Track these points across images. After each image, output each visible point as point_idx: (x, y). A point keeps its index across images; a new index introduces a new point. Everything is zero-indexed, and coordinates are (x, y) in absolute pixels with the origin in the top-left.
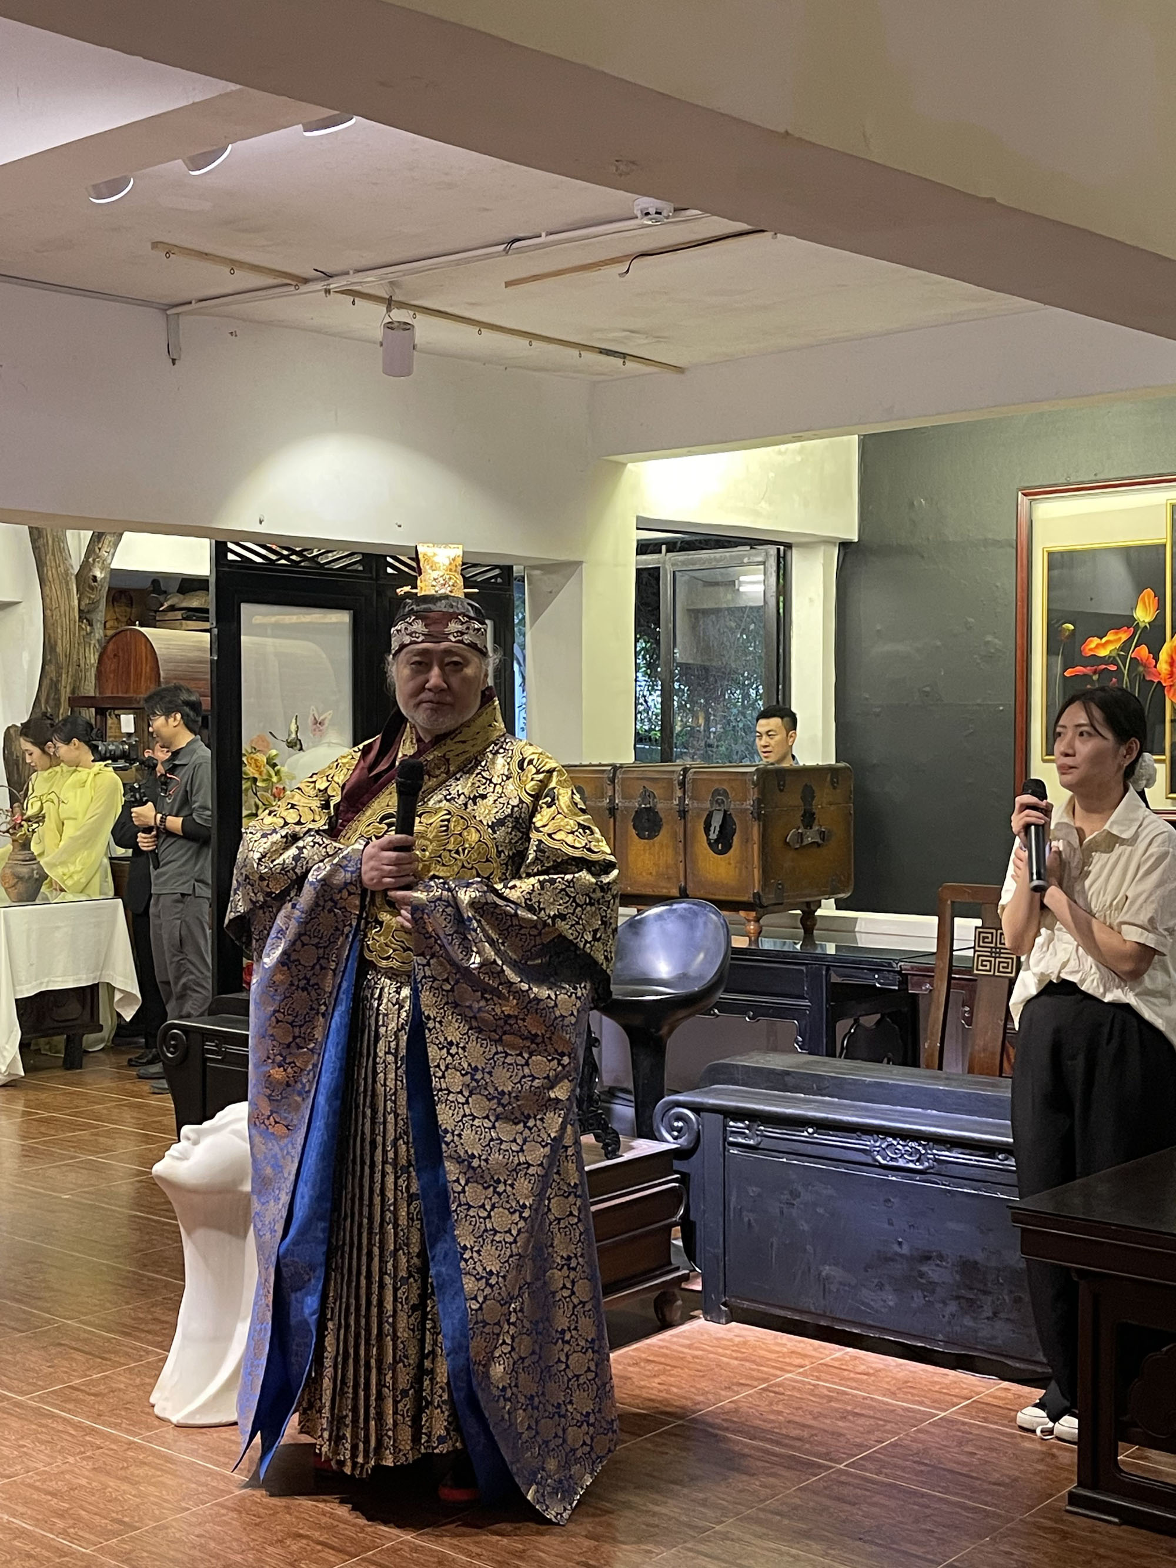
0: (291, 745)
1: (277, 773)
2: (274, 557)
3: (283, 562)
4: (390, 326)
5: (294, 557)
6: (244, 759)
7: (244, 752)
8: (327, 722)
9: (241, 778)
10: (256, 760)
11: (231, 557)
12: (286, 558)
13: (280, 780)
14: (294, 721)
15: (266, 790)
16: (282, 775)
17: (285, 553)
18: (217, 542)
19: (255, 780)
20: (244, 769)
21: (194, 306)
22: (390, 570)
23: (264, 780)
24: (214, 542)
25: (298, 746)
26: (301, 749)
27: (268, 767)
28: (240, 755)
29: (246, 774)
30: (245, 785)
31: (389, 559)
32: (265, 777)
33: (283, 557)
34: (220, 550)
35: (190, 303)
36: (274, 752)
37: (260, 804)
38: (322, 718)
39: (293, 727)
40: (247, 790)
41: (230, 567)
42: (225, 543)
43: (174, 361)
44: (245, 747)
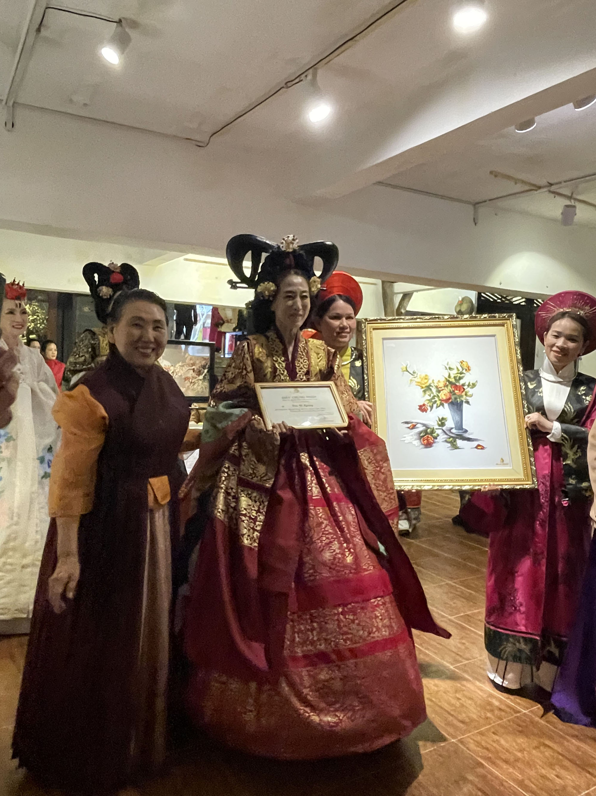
2: (496, 299)
3: (499, 301)
4: (567, 206)
5: (503, 299)
11: (482, 298)
12: (501, 299)
17: (500, 297)
18: (479, 293)
21: (488, 202)
22: (535, 305)
31: (535, 301)
34: (479, 296)
35: (485, 201)
41: (482, 302)
42: (482, 293)
43: (475, 224)
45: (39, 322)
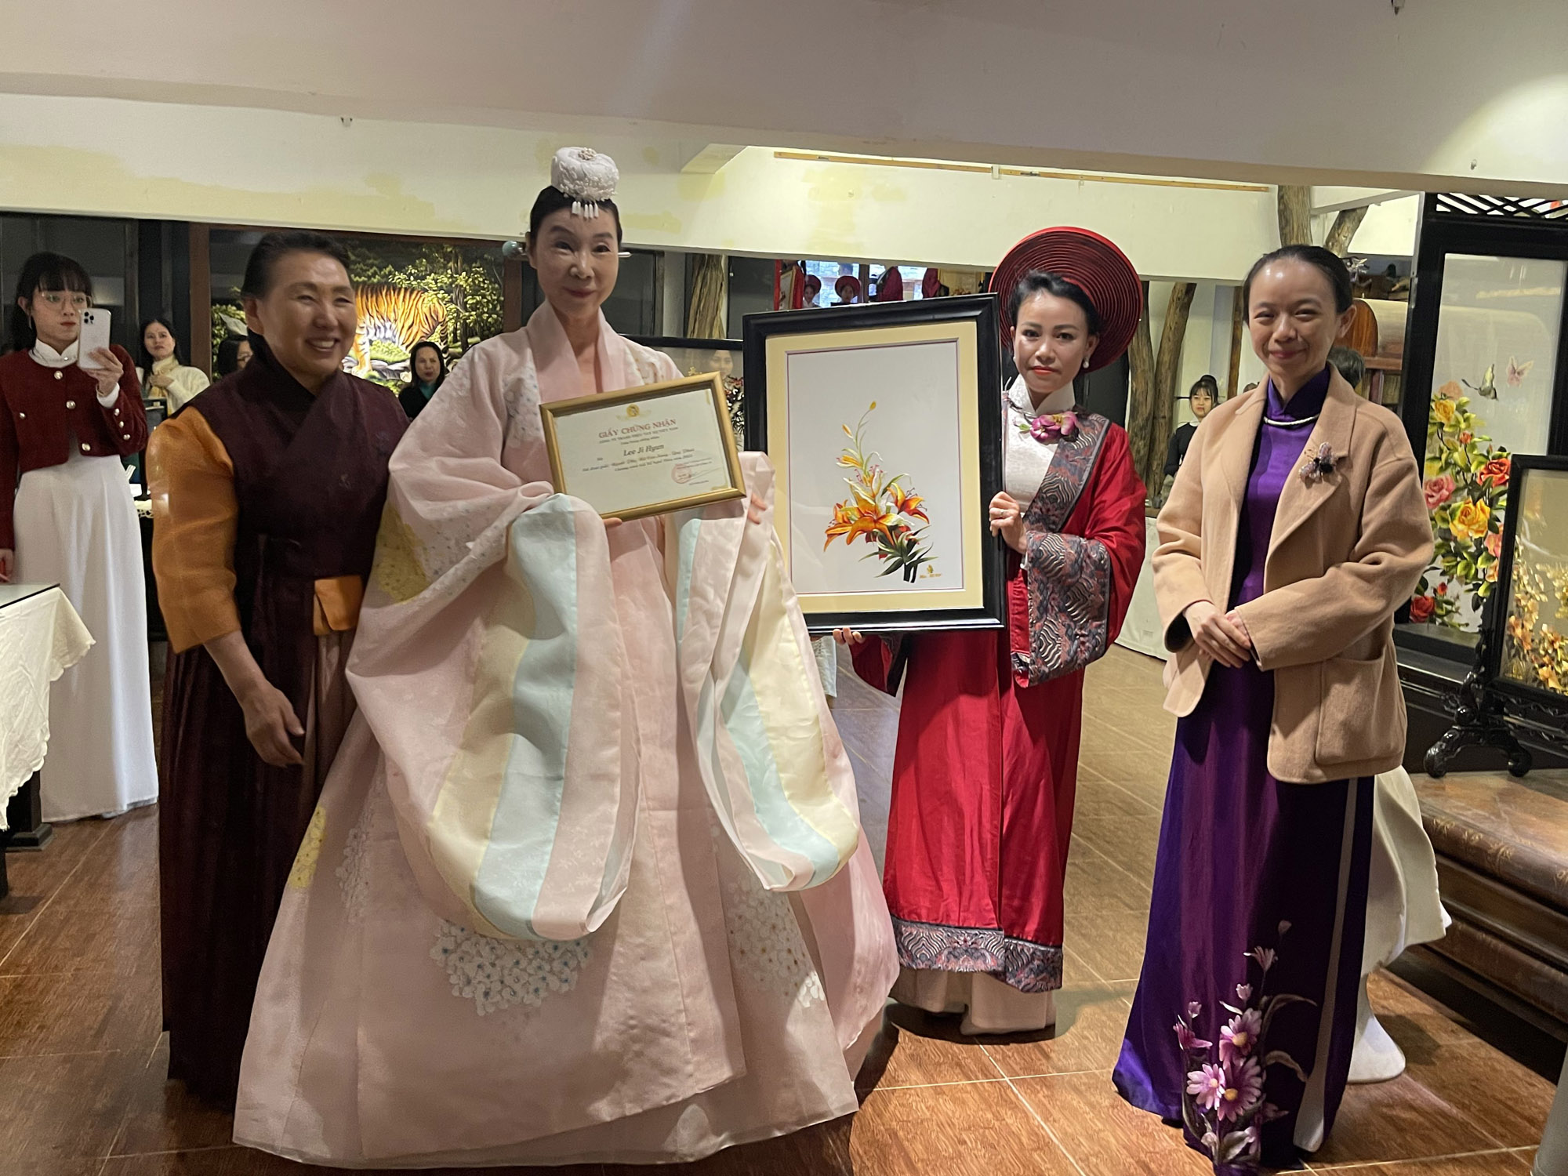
0: (1484, 393)
1: (1466, 420)
2: (1486, 208)
3: (1496, 212)
5: (1509, 209)
6: (1433, 405)
7: (1432, 397)
8: (1526, 373)
9: (1427, 422)
10: (1445, 406)
11: (1440, 208)
12: (1500, 208)
13: (1468, 427)
14: (1490, 369)
15: (1452, 435)
16: (1471, 421)
17: (1499, 203)
18: (1427, 194)
19: (1442, 425)
20: (1431, 414)
23: (1451, 426)
24: (1424, 193)
25: (1492, 394)
26: (1495, 397)
27: (1457, 413)
28: (1429, 400)
29: (1432, 419)
30: (1431, 429)
32: (1453, 423)
33: (1495, 207)
34: (1431, 200)
36: (1465, 399)
37: (1445, 449)
38: (1520, 368)
39: (1489, 376)
40: (1432, 434)
41: (1438, 218)
42: (1436, 195)
43: (1397, 10)
44: (1435, 392)
45: (486, 310)
